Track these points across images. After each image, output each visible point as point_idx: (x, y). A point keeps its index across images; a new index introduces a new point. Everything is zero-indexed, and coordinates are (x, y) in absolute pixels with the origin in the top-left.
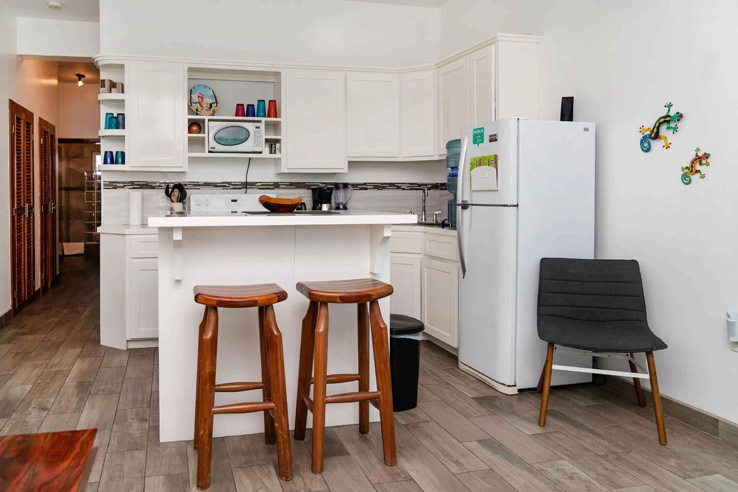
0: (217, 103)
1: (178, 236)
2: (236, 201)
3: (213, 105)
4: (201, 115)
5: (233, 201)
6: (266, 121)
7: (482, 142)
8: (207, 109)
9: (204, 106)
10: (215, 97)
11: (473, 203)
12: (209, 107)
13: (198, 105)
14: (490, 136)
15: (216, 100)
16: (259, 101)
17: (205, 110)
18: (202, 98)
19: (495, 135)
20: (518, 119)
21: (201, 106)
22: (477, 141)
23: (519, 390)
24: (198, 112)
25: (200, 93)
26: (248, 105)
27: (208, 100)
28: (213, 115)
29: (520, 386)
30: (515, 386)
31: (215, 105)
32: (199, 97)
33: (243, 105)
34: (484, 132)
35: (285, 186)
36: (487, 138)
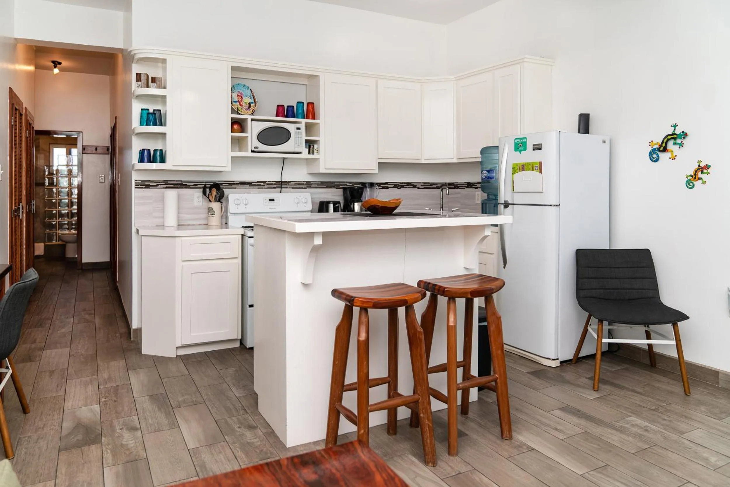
0: (255, 103)
1: (318, 241)
2: (273, 200)
3: (252, 105)
4: (241, 114)
5: (270, 200)
6: (306, 123)
7: (525, 149)
8: (246, 108)
9: (243, 105)
10: (254, 97)
11: (515, 203)
12: (248, 106)
13: (238, 104)
14: (533, 145)
15: (254, 100)
16: (297, 102)
17: (244, 109)
18: (242, 97)
19: (540, 144)
20: (560, 131)
21: (241, 105)
22: (519, 148)
23: (561, 363)
24: (239, 112)
25: (239, 92)
26: (288, 107)
27: (247, 100)
28: (253, 115)
29: (562, 359)
30: (558, 359)
31: (254, 104)
32: (238, 96)
33: (283, 106)
34: (526, 141)
35: (316, 185)
36: (530, 147)
